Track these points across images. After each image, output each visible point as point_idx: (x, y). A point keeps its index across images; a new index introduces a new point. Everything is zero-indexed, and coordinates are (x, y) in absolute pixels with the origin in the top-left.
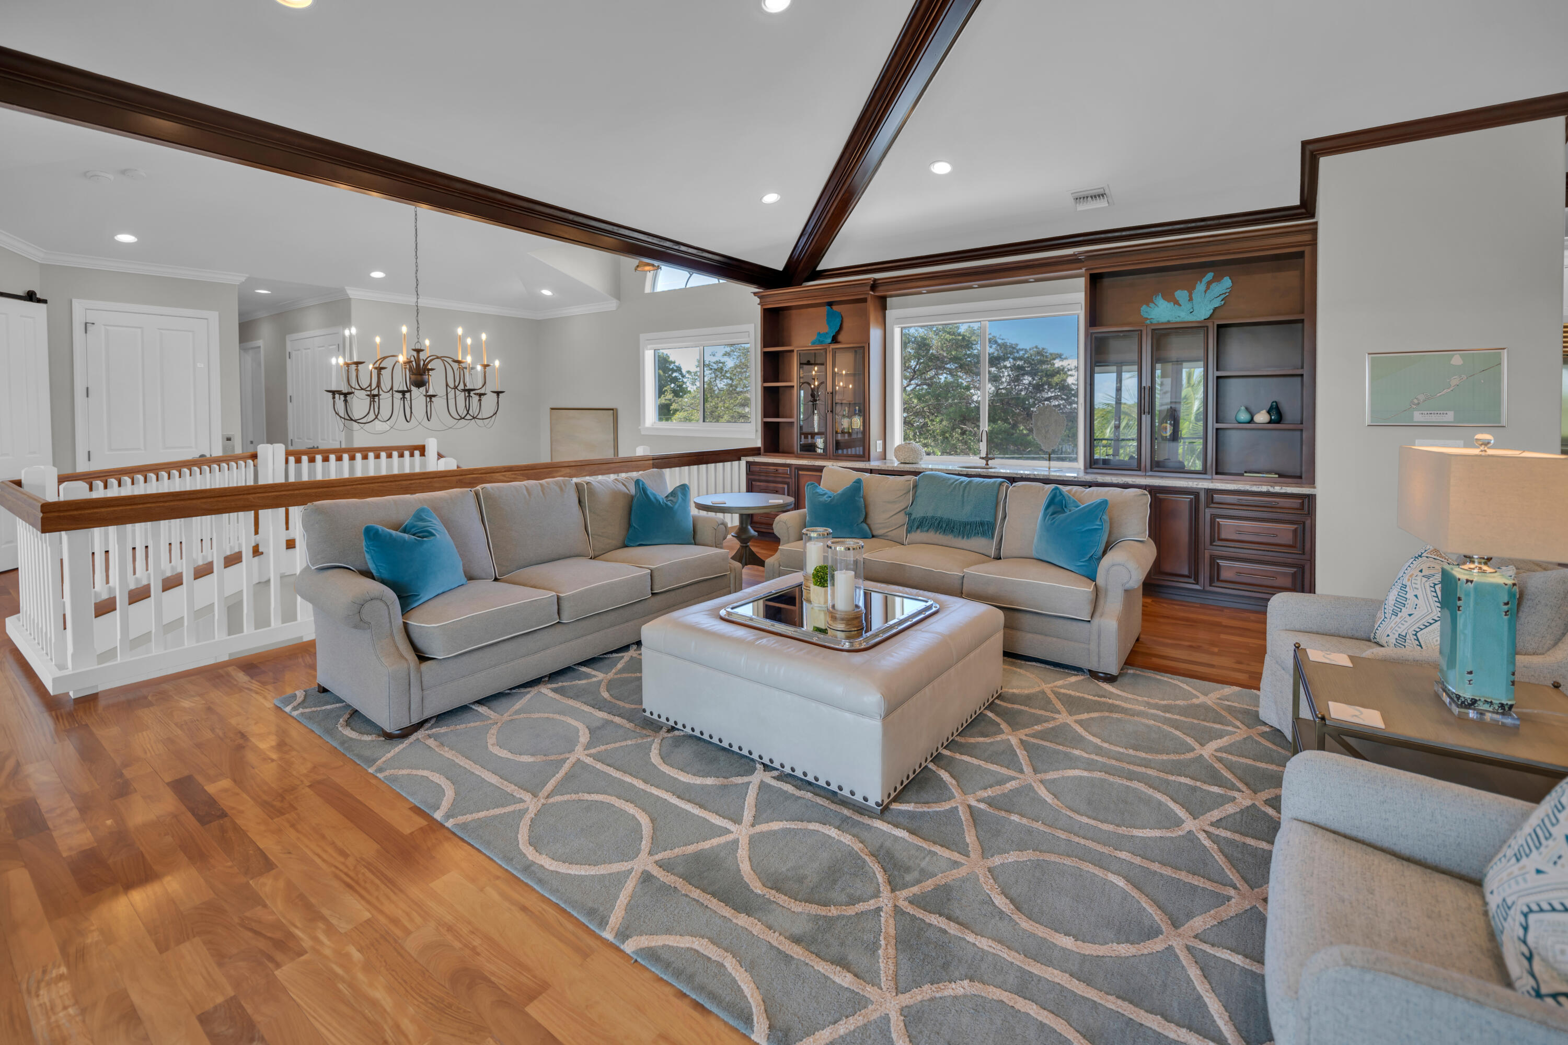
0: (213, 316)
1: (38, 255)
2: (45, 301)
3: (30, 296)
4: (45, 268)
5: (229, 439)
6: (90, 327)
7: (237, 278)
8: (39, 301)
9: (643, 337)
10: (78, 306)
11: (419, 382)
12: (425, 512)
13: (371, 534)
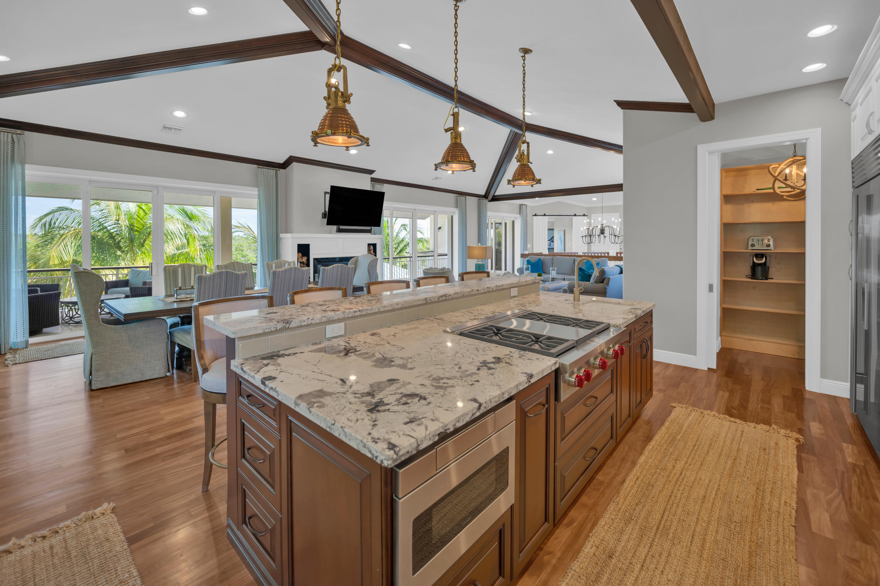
1: (581, 206)
2: (587, 216)
3: (584, 215)
4: (585, 208)
10: (592, 216)
11: (602, 233)
12: (540, 259)
13: (528, 261)
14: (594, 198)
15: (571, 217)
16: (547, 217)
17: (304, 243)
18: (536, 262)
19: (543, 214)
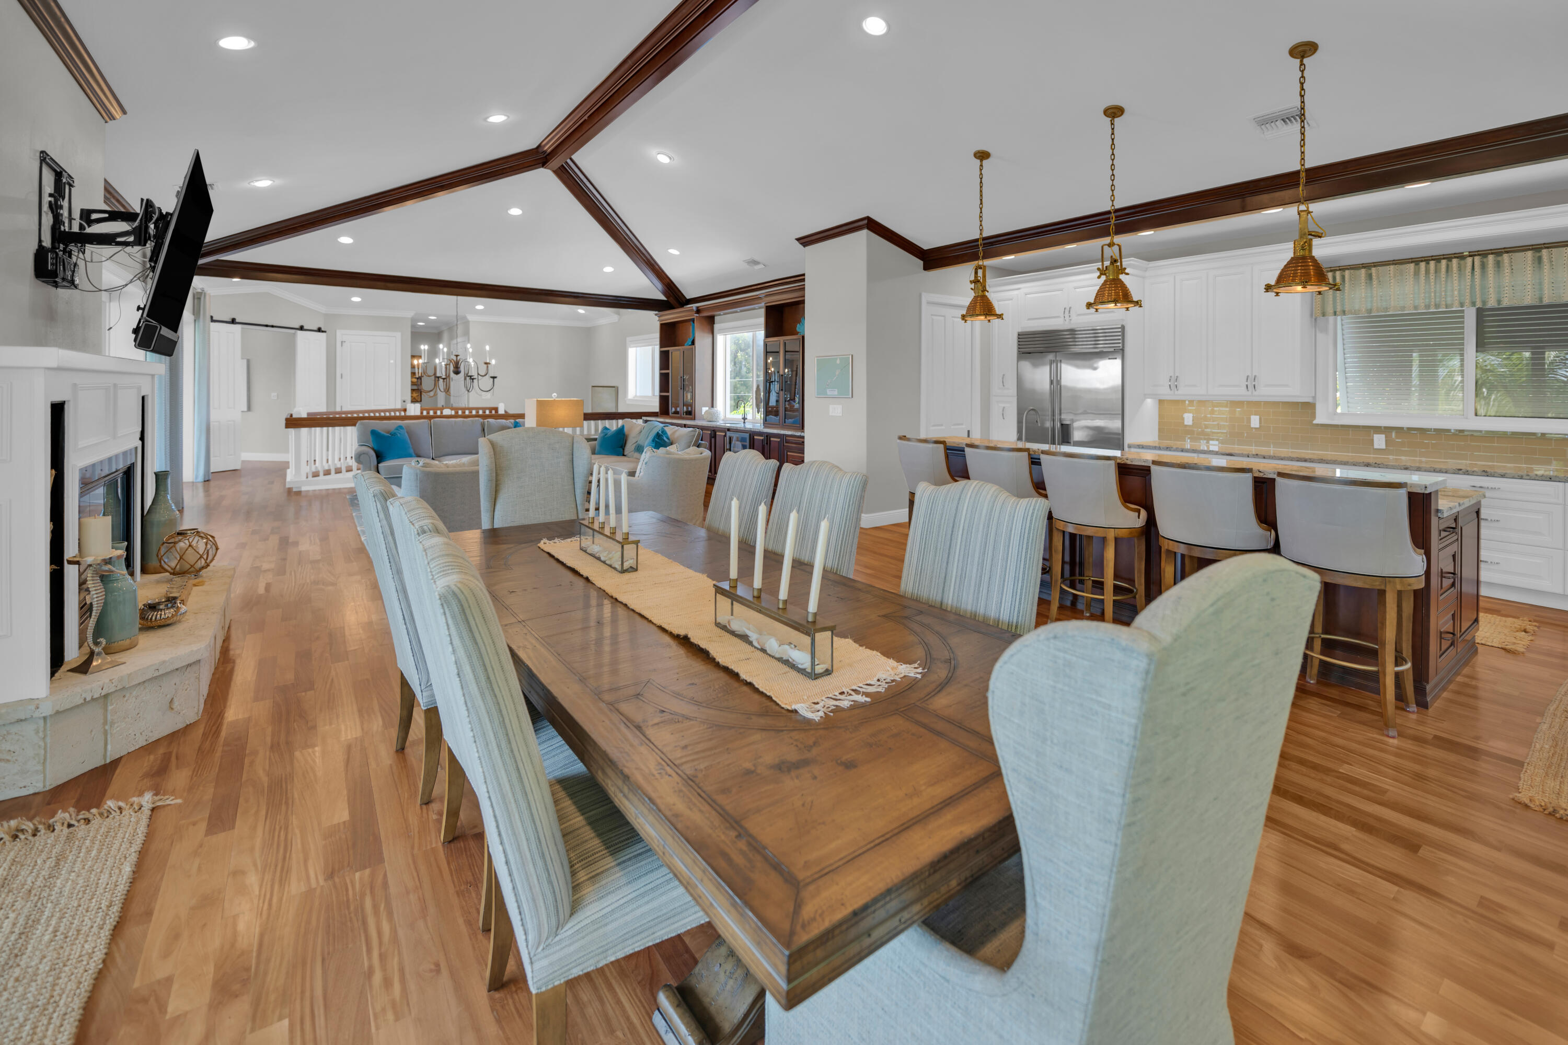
0: (398, 335)
2: (325, 332)
3: (319, 330)
4: (327, 316)
5: (404, 402)
6: (344, 344)
7: (410, 314)
8: (323, 332)
9: (628, 339)
10: (339, 333)
11: (457, 372)
12: (400, 427)
13: (374, 433)
14: (357, 296)
15: (293, 331)
16: (239, 326)
17: (58, 399)
18: (393, 434)
19: (228, 319)
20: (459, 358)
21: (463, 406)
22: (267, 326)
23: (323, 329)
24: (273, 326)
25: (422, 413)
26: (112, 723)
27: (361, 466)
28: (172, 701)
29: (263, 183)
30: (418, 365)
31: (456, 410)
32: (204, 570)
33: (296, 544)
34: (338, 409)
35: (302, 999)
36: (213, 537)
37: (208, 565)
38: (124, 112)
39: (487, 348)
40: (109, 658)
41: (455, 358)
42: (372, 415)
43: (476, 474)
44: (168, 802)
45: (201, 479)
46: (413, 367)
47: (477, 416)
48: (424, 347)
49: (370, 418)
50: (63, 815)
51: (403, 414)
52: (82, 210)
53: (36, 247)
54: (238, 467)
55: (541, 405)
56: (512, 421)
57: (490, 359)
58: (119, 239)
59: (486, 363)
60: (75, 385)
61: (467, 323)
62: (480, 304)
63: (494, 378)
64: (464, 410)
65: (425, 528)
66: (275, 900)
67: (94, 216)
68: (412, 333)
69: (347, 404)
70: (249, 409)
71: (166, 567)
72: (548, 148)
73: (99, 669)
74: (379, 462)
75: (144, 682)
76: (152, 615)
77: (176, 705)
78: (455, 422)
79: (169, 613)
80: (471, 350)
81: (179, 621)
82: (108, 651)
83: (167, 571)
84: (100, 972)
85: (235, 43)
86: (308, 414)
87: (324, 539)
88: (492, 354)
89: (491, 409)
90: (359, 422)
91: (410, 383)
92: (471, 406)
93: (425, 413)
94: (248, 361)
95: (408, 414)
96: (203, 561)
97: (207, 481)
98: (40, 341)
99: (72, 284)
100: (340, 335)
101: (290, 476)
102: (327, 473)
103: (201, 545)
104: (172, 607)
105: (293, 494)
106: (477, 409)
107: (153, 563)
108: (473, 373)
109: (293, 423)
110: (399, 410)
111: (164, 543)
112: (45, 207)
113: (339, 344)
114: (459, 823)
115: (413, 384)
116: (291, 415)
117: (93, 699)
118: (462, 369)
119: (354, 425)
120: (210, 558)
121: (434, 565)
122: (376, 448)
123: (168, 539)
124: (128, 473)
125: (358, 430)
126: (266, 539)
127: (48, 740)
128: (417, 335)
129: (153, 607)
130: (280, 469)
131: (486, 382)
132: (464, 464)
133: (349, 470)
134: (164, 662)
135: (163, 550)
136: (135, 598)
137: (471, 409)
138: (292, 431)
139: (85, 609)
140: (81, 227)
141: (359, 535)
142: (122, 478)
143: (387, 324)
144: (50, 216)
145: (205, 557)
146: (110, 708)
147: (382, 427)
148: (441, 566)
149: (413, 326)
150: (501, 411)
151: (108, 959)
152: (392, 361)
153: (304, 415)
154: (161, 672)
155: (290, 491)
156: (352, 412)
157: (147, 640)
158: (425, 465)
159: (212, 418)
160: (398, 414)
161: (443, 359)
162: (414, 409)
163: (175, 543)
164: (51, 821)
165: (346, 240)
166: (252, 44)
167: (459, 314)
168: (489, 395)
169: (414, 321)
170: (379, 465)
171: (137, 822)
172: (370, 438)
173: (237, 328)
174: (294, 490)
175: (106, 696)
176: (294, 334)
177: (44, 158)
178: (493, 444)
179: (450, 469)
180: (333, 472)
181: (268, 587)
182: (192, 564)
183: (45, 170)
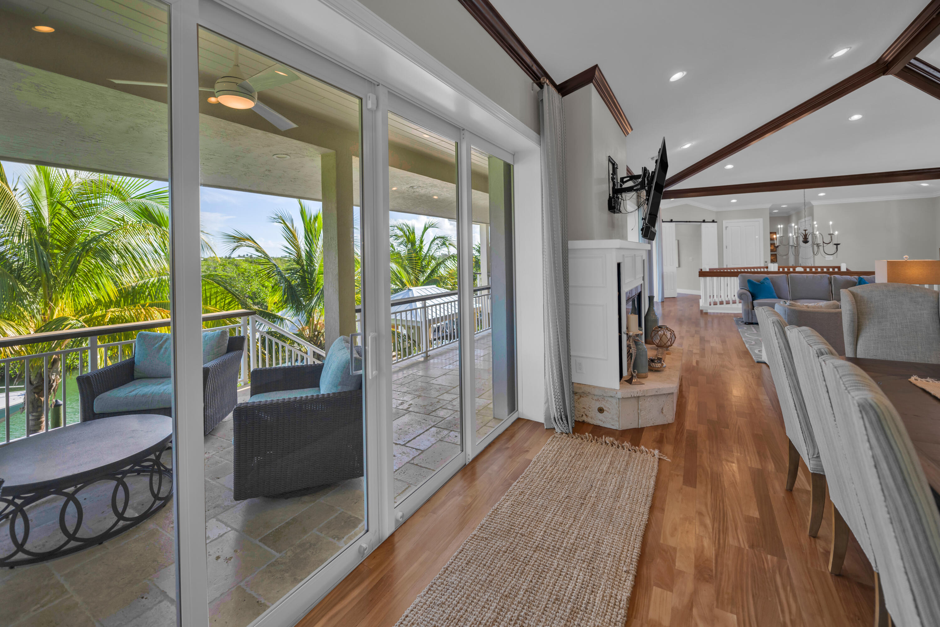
0: (761, 220)
1: (715, 209)
2: (716, 222)
3: (713, 221)
4: (717, 213)
5: (766, 262)
6: (728, 228)
7: (768, 206)
10: (724, 222)
11: (806, 241)
12: (767, 279)
13: (749, 281)
14: (734, 199)
15: (699, 223)
16: (674, 223)
17: (619, 262)
18: (762, 283)
19: (669, 220)
20: (807, 232)
21: (810, 265)
22: (687, 222)
23: (715, 221)
24: (690, 222)
25: (779, 270)
26: (641, 411)
27: (742, 301)
28: (662, 409)
29: (687, 146)
30: (776, 238)
31: (805, 268)
32: (670, 347)
33: (708, 342)
34: (725, 267)
35: (743, 611)
36: (673, 331)
37: (672, 345)
38: (632, 129)
39: (831, 223)
40: (639, 380)
41: (804, 232)
42: (746, 270)
43: (839, 315)
44: (665, 458)
45: (660, 301)
46: (772, 239)
47: (823, 272)
48: (780, 226)
49: (748, 272)
50: (627, 444)
51: (766, 270)
52: (621, 178)
53: (608, 197)
54: (675, 296)
55: (892, 265)
56: (857, 277)
57: (834, 231)
58: (635, 188)
59: (830, 234)
60: (623, 255)
61: (811, 208)
62: (822, 193)
63: (837, 245)
64: (811, 268)
65: (823, 350)
66: (721, 541)
67: (625, 180)
68: (770, 218)
69: (730, 263)
70: (679, 266)
71: (654, 342)
72: (888, 58)
73: (636, 384)
74: (753, 300)
75: (652, 396)
76: (653, 364)
77: (664, 411)
78: (807, 276)
79: (659, 365)
80: (816, 226)
81: (663, 371)
82: (638, 377)
83: (654, 344)
84: (647, 525)
85: (677, 76)
86: (710, 269)
87: (724, 342)
88: (834, 227)
89: (834, 268)
90: (740, 274)
91: (769, 251)
92: (816, 265)
93: (781, 270)
94: (678, 241)
95: (769, 270)
96: (669, 342)
97: (663, 302)
98: (610, 237)
99: (620, 211)
100: (725, 223)
101: (702, 302)
102: (721, 303)
103: (668, 334)
104: (660, 363)
105: (704, 314)
106: (822, 268)
107: (649, 339)
108: (819, 241)
109: (702, 274)
110: (763, 268)
111: (653, 331)
112: (610, 180)
113: (724, 228)
114: (843, 567)
115: (772, 251)
116: (701, 270)
117: (634, 397)
118: (810, 238)
119: (737, 276)
120: (672, 342)
121: (846, 380)
122: (751, 291)
123: (655, 329)
124: (639, 295)
125: (739, 279)
126: (693, 336)
127: (620, 408)
128: (774, 219)
129: (652, 361)
130: (695, 299)
131: (831, 248)
132: (821, 307)
133: (734, 302)
134: (659, 389)
135: (653, 334)
136: (647, 355)
137: (816, 268)
138: (702, 279)
139: (629, 355)
140: (621, 186)
141: (744, 343)
142: (637, 298)
143: (753, 213)
144: (612, 183)
145: (670, 340)
146: (640, 403)
147: (754, 277)
148: (855, 381)
149: (770, 213)
150: (843, 269)
151: (649, 520)
152: (757, 237)
153: (708, 270)
154: (658, 393)
155: (702, 311)
156: (734, 269)
157: (651, 376)
158: (791, 305)
159: (664, 271)
160: (762, 270)
161: (795, 233)
162: (773, 267)
163: (658, 331)
164: (623, 444)
165: (729, 167)
166: (685, 73)
167: (806, 201)
168: (831, 258)
169: (771, 209)
170: (754, 302)
171: (654, 462)
172: (747, 285)
173: (673, 224)
174: (704, 311)
175: (639, 397)
176: (700, 225)
177: (610, 160)
178: (854, 295)
179: (809, 309)
180: (725, 303)
181: (697, 362)
182: (665, 343)
183: (610, 163)
